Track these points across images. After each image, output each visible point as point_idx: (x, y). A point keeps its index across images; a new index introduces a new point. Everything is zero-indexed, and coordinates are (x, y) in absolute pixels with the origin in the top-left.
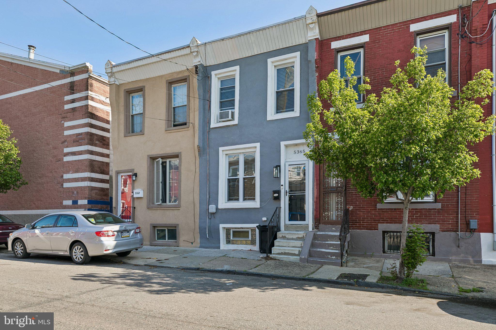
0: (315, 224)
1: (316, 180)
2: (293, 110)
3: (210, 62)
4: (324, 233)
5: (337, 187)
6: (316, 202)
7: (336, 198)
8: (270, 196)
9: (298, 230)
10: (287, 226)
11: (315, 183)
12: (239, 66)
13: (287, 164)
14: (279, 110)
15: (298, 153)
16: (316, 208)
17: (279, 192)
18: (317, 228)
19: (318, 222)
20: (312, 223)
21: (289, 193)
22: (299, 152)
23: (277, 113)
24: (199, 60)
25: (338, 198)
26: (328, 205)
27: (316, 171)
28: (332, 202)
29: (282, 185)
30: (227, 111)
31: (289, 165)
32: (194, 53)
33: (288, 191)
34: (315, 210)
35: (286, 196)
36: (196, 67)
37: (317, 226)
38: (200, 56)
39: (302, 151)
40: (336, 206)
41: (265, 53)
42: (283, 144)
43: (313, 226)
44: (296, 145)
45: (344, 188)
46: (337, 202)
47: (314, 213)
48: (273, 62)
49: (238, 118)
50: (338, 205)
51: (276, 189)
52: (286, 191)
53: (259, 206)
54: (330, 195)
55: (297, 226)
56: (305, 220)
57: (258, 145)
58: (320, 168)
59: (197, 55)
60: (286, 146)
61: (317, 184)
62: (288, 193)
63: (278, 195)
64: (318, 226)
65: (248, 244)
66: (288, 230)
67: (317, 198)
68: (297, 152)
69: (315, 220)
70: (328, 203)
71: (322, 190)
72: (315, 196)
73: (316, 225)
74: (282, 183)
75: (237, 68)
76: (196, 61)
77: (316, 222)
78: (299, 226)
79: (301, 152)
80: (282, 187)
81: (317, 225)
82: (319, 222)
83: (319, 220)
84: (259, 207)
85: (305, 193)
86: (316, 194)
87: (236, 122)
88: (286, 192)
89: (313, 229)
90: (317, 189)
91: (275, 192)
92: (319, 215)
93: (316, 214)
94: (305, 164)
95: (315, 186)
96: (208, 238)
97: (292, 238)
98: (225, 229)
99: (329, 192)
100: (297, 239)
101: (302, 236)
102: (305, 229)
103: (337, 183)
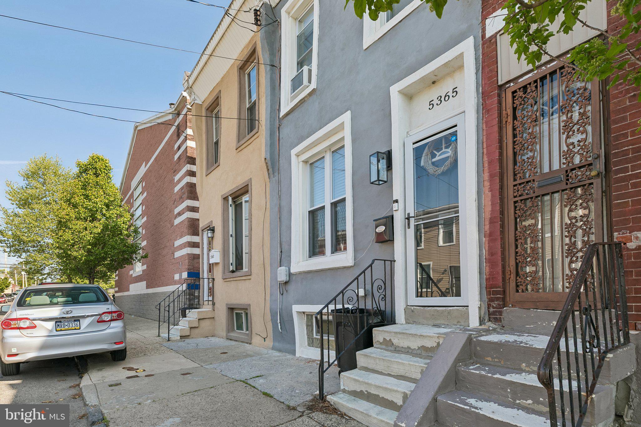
0: (489, 306)
1: (490, 163)
4: (511, 338)
5: (569, 168)
6: (491, 235)
8: (373, 235)
9: (438, 322)
10: (412, 311)
11: (486, 176)
13: (409, 142)
15: (439, 102)
16: (491, 253)
17: (389, 221)
18: (497, 320)
19: (498, 299)
20: (478, 303)
21: (416, 220)
22: (443, 99)
26: (535, 240)
29: (396, 201)
30: (301, 71)
31: (414, 144)
33: (412, 214)
34: (489, 261)
35: (409, 227)
36: (258, 13)
37: (494, 313)
39: (450, 94)
40: (567, 240)
42: (395, 90)
43: (482, 313)
44: (434, 82)
45: (599, 163)
47: (486, 269)
49: (317, 75)
50: (572, 235)
51: (385, 214)
52: (409, 214)
54: (539, 204)
55: (438, 311)
57: (347, 117)
58: (500, 122)
60: (410, 96)
61: (491, 176)
62: (412, 221)
63: (384, 228)
64: (501, 313)
66: (413, 322)
67: (492, 221)
68: (436, 102)
69: (489, 293)
72: (487, 215)
73: (492, 310)
74: (397, 194)
77: (491, 300)
78: (443, 311)
79: (447, 98)
80: (395, 207)
81: (493, 307)
82: (504, 299)
83: (504, 292)
84: (352, 264)
85: (458, 211)
86: (489, 209)
87: (312, 85)
88: (409, 219)
89: (481, 322)
90: (491, 190)
91: (378, 223)
92: (500, 278)
93: (491, 273)
94: (456, 126)
95: (487, 184)
96: (280, 331)
97: (409, 348)
98: (306, 316)
99: (536, 194)
100: (419, 352)
101: (435, 345)
102: (458, 322)
103: (568, 155)
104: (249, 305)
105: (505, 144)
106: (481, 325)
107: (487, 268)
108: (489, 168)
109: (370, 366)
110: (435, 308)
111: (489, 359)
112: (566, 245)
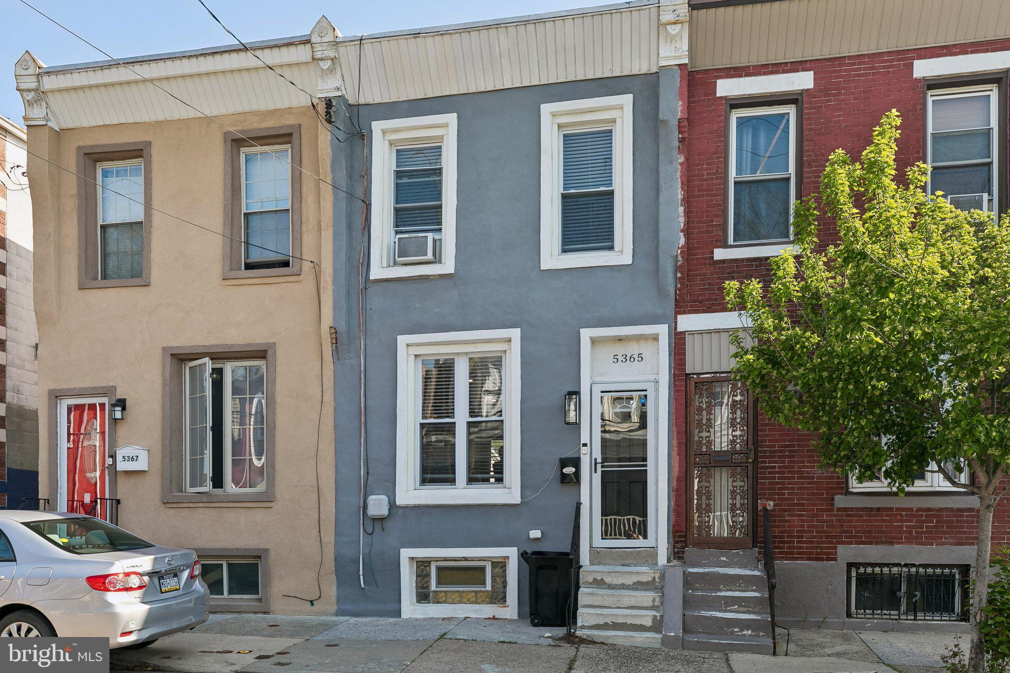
0: (675, 547)
1: (678, 433)
2: (611, 248)
3: (372, 95)
5: (733, 452)
6: (677, 490)
7: (731, 480)
8: (552, 472)
9: (626, 562)
10: (598, 553)
11: (675, 442)
12: (455, 114)
13: (597, 389)
14: (569, 243)
15: (624, 360)
16: (677, 505)
17: (576, 462)
18: (680, 558)
19: (682, 541)
20: (666, 545)
21: (602, 467)
22: (628, 358)
23: (564, 251)
24: (338, 86)
25: (734, 481)
26: (708, 498)
27: (677, 410)
28: (718, 488)
29: (585, 445)
30: (421, 235)
31: (602, 392)
32: (321, 63)
33: (599, 460)
34: (675, 511)
35: (596, 472)
36: (329, 103)
37: (678, 553)
38: (339, 73)
39: (636, 357)
40: (730, 501)
41: (534, 88)
42: (586, 334)
43: (669, 553)
44: (620, 339)
45: (752, 455)
46: (733, 492)
47: (673, 519)
48: (554, 115)
49: (455, 257)
50: (734, 498)
51: (569, 454)
52: (596, 459)
53: (517, 500)
54: (712, 472)
55: (626, 552)
56: (645, 537)
57: (515, 334)
58: (686, 402)
59: (331, 70)
60: (594, 341)
61: (679, 444)
62: (599, 466)
63: (573, 470)
64: (683, 552)
65: (483, 602)
66: (599, 564)
67: (679, 480)
68: (620, 358)
69: (674, 537)
70: (709, 492)
71: (692, 459)
73: (676, 550)
74: (585, 438)
75: (451, 119)
76: (328, 87)
77: (676, 542)
78: (632, 552)
79: (632, 360)
80: (584, 450)
81: (678, 548)
82: (685, 542)
83: (685, 536)
84: (519, 502)
85: (646, 466)
86: (676, 469)
87: (448, 266)
88: (596, 464)
89: (669, 561)
90: (679, 455)
91: (564, 463)
92: (684, 525)
93: (677, 521)
94: (646, 390)
95: (676, 449)
96: (363, 586)
97: (623, 584)
98: (415, 563)
99: (711, 465)
100: (635, 586)
101: (650, 579)
102: (646, 561)
103: (733, 442)
104: (266, 551)
105: (688, 421)
106: (668, 562)
107: (674, 516)
108: (677, 437)
109: (596, 604)
110: (624, 549)
111: (697, 585)
112: (730, 504)
